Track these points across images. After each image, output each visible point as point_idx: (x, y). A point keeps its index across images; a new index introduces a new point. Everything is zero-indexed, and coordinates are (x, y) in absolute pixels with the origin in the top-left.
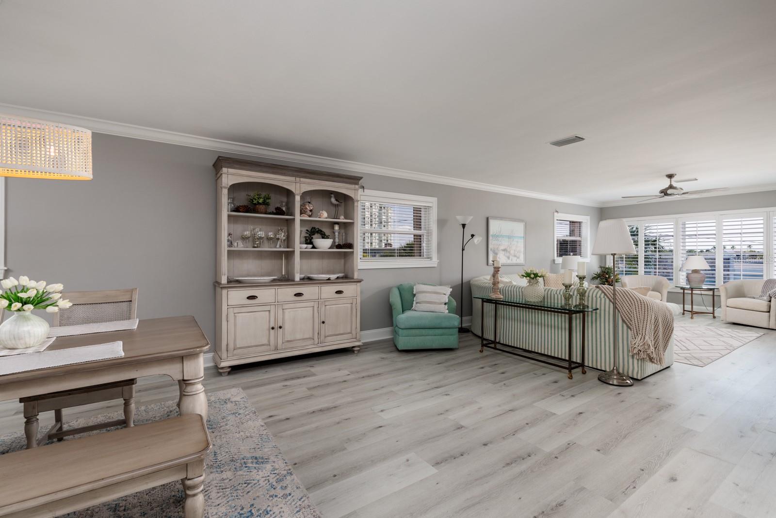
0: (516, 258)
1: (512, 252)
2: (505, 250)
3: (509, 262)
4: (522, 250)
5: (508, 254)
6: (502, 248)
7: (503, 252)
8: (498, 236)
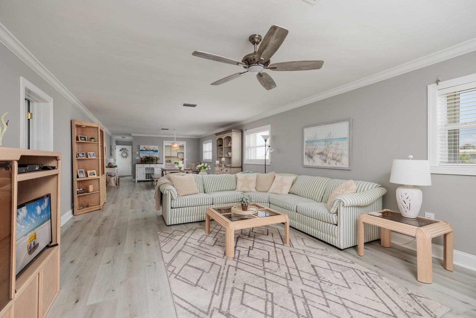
0: (335, 162)
1: (330, 155)
2: (321, 154)
3: (326, 165)
4: (346, 152)
5: (324, 158)
6: (318, 151)
7: (319, 156)
8: (313, 141)
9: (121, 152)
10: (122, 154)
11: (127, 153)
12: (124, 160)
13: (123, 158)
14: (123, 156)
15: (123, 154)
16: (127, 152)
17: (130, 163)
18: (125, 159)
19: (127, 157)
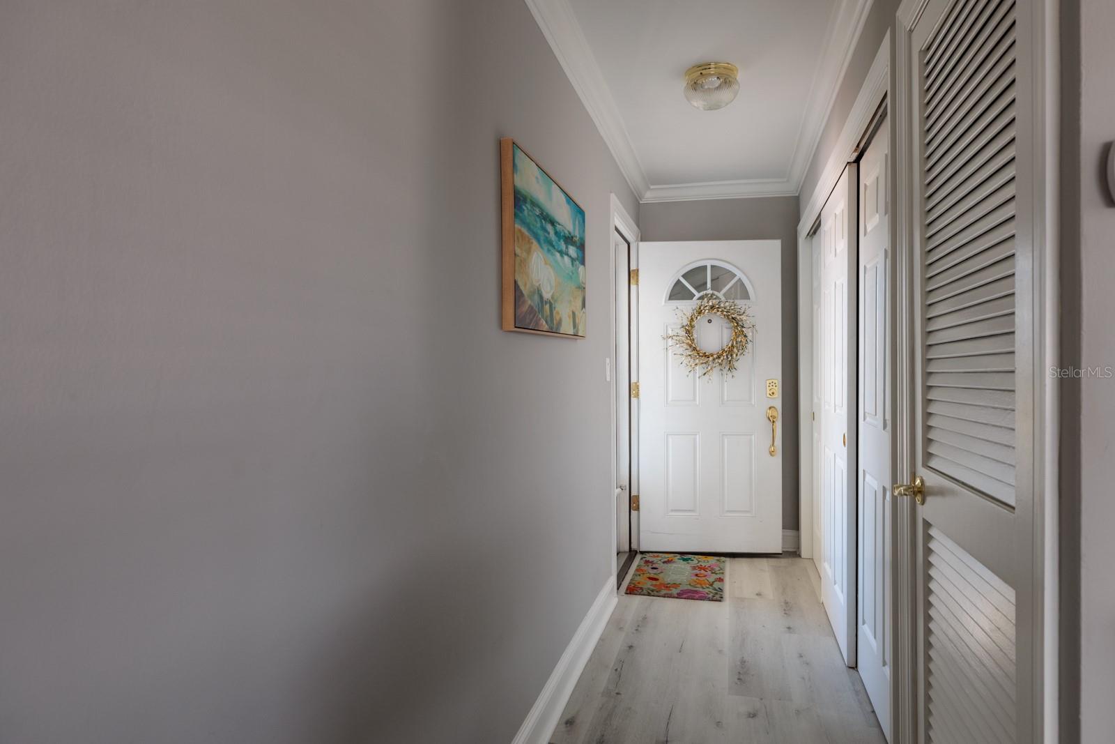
9: (687, 307)
10: (689, 330)
11: (735, 322)
12: (714, 383)
13: (699, 370)
14: (698, 354)
15: (701, 322)
16: (741, 303)
17: (772, 420)
18: (715, 374)
19: (742, 363)
